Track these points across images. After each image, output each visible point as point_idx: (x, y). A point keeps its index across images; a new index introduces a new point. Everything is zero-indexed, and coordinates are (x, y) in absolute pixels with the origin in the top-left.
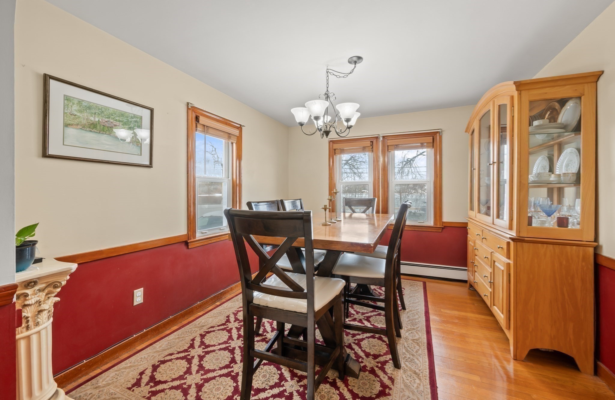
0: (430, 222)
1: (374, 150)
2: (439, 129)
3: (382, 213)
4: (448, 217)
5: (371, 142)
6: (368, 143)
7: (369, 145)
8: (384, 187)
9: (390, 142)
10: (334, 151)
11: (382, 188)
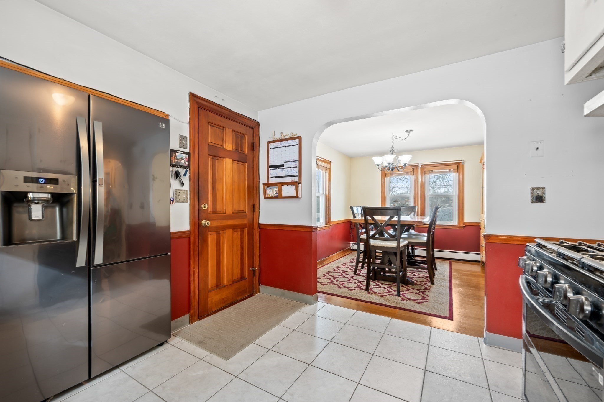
0: (455, 222)
1: (415, 174)
2: (462, 160)
3: (420, 215)
4: (468, 219)
5: (412, 168)
6: (411, 170)
7: (411, 171)
8: (422, 199)
9: (426, 169)
10: (385, 174)
11: (420, 200)
